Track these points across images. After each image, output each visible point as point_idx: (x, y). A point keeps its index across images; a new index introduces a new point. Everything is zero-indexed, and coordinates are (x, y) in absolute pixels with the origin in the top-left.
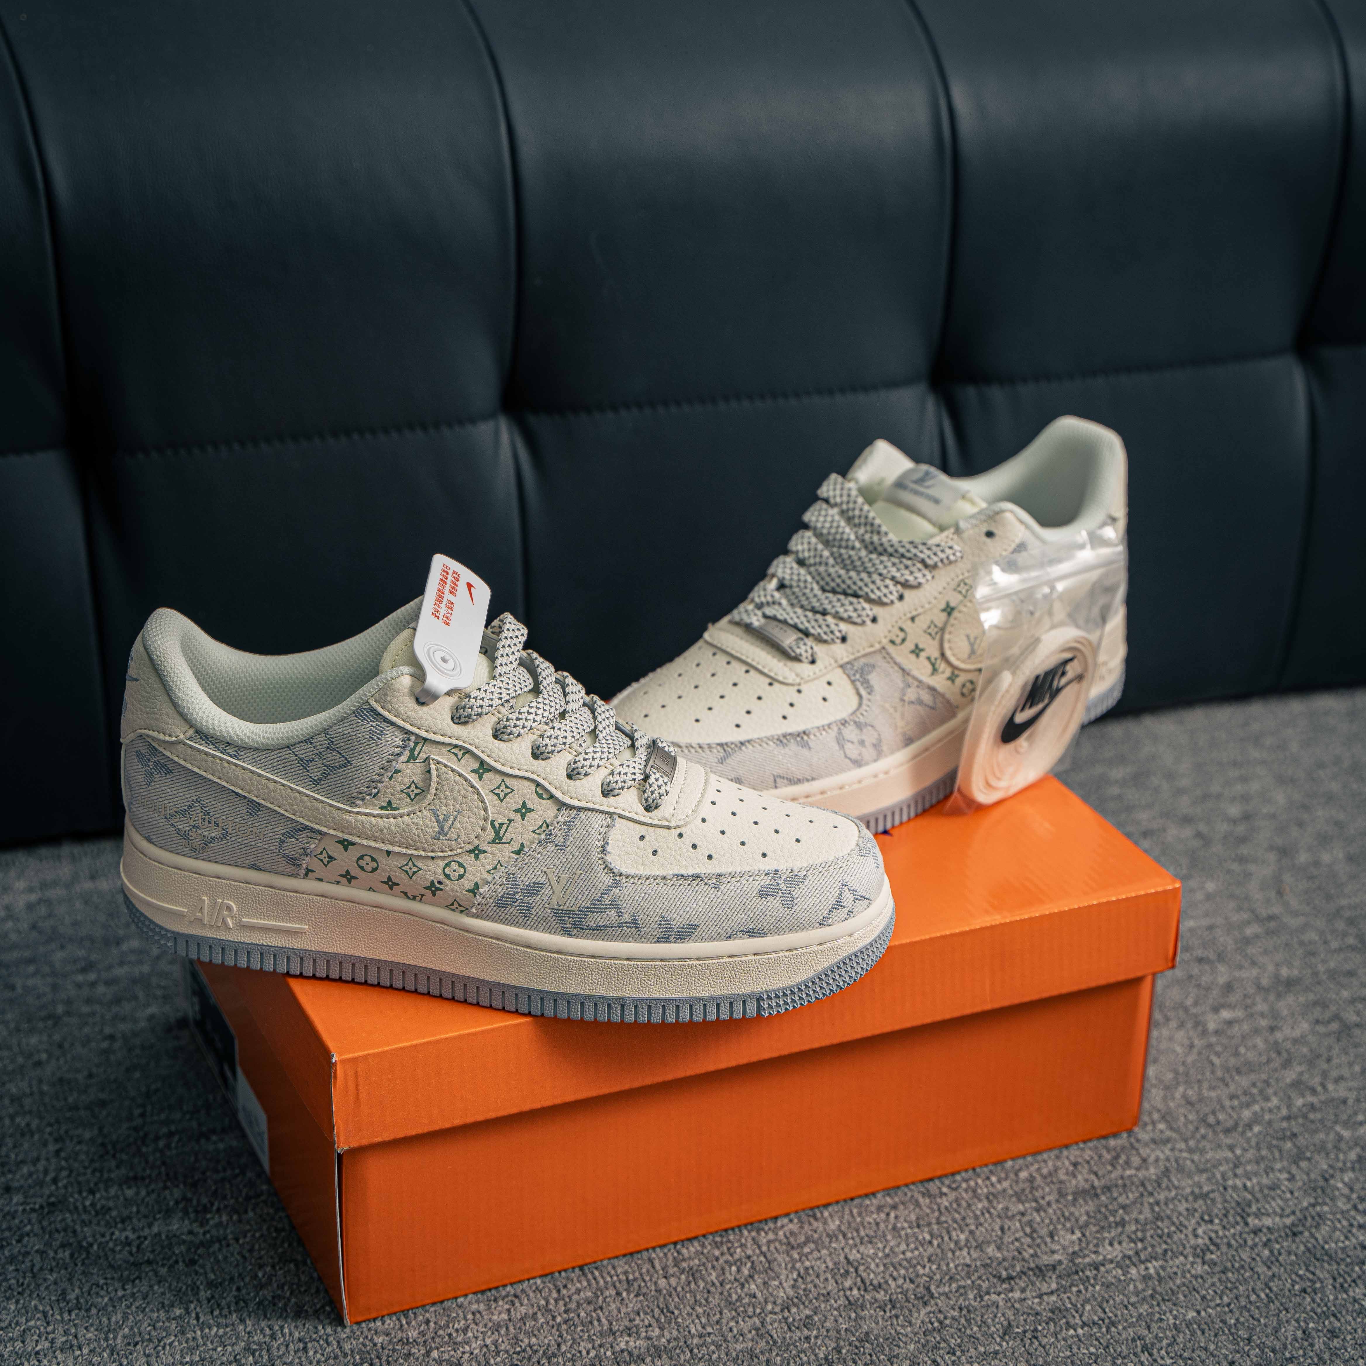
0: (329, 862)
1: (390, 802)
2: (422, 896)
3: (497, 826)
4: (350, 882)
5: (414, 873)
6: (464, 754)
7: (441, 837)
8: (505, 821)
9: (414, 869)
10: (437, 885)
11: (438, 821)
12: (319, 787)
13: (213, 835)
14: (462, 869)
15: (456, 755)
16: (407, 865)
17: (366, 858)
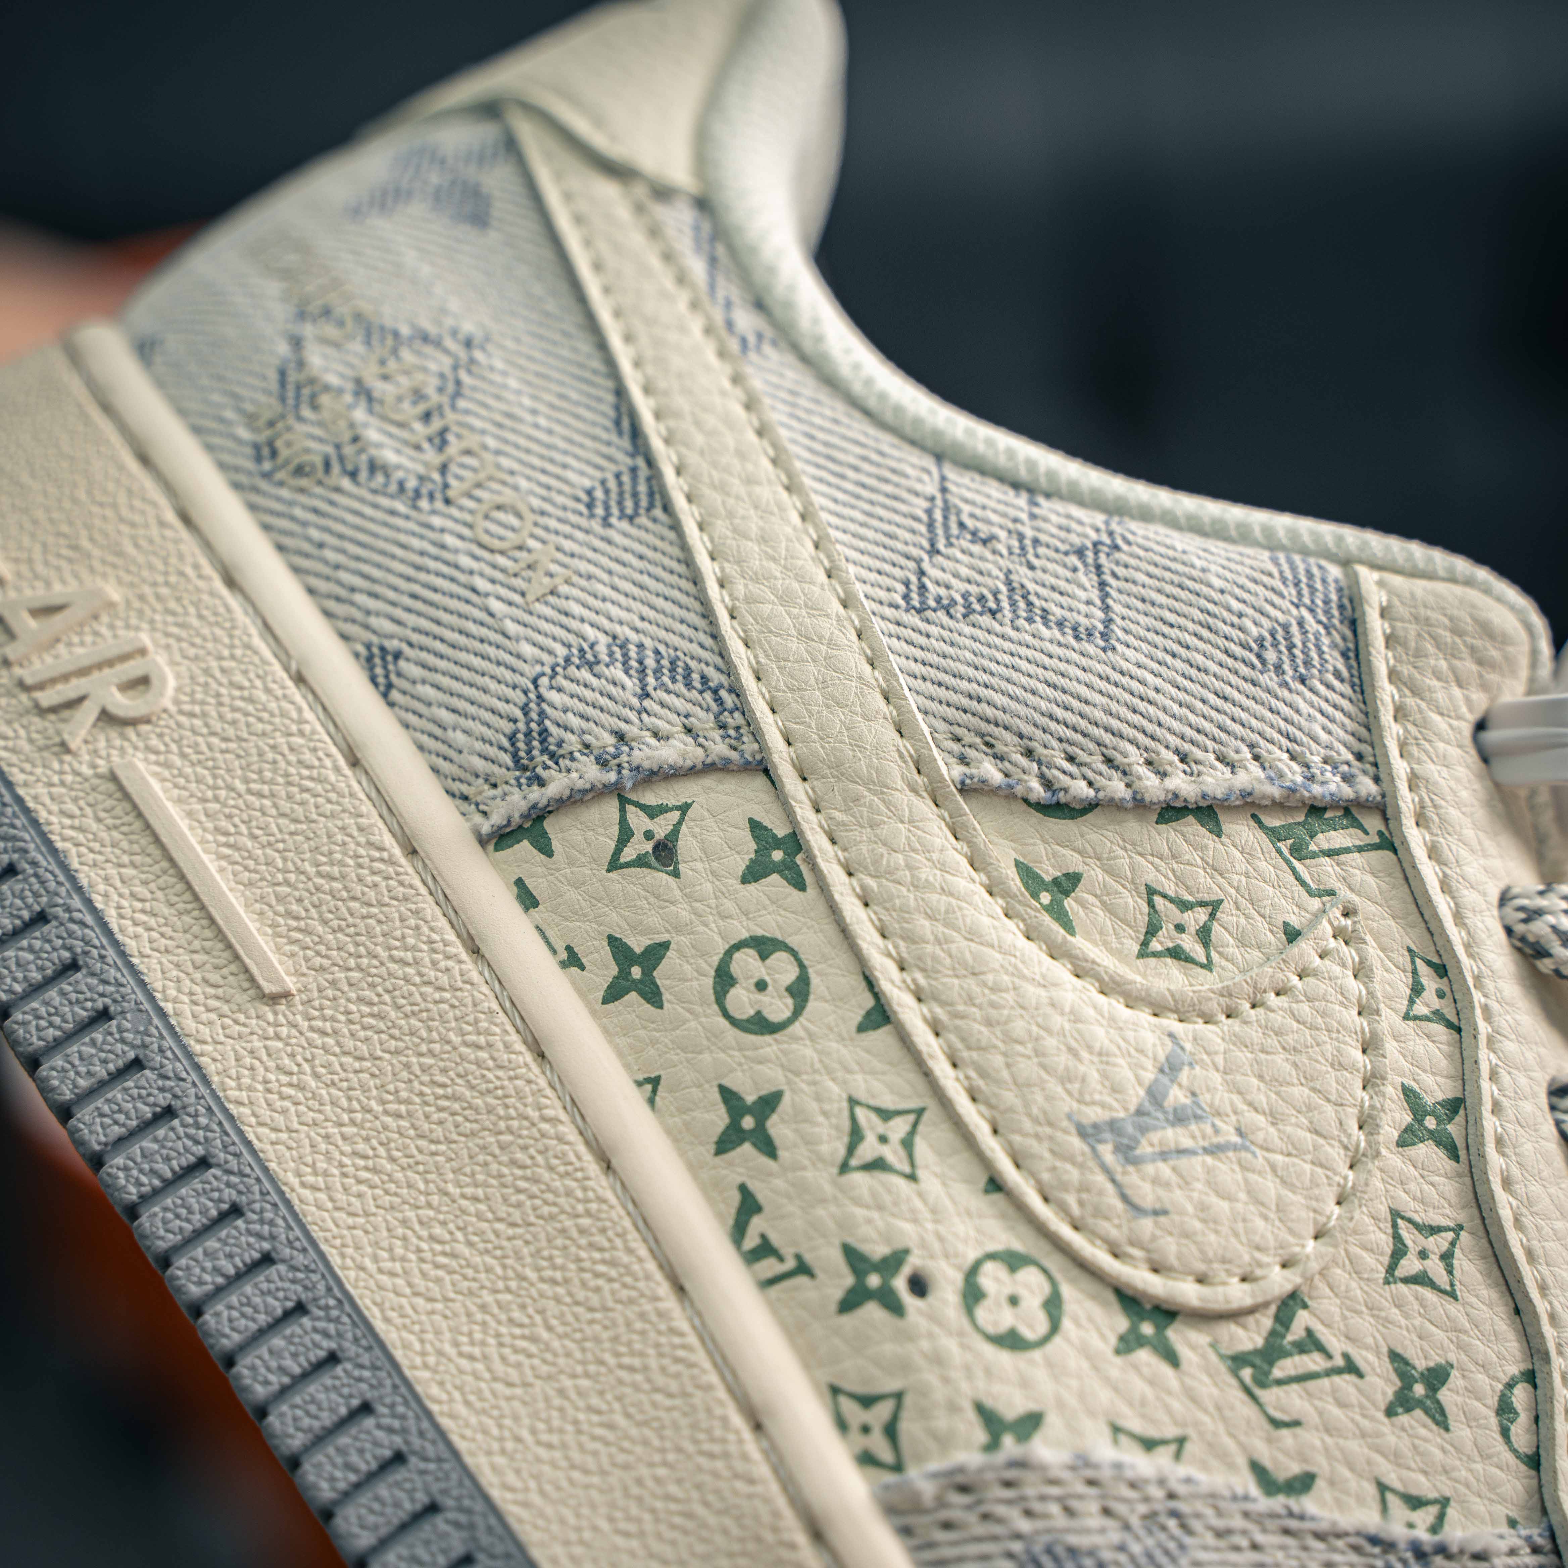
0: (640, 862)
1: (1074, 879)
2: (803, 1269)
3: (1296, 1332)
4: (613, 994)
5: (878, 1165)
6: (1438, 1016)
7: (1106, 1151)
8: (1336, 1344)
9: (892, 1154)
10: (900, 1284)
11: (1155, 1095)
12: (913, 619)
13: (390, 456)
14: (1042, 1325)
15: (1417, 990)
16: (886, 1115)
17: (780, 958)
